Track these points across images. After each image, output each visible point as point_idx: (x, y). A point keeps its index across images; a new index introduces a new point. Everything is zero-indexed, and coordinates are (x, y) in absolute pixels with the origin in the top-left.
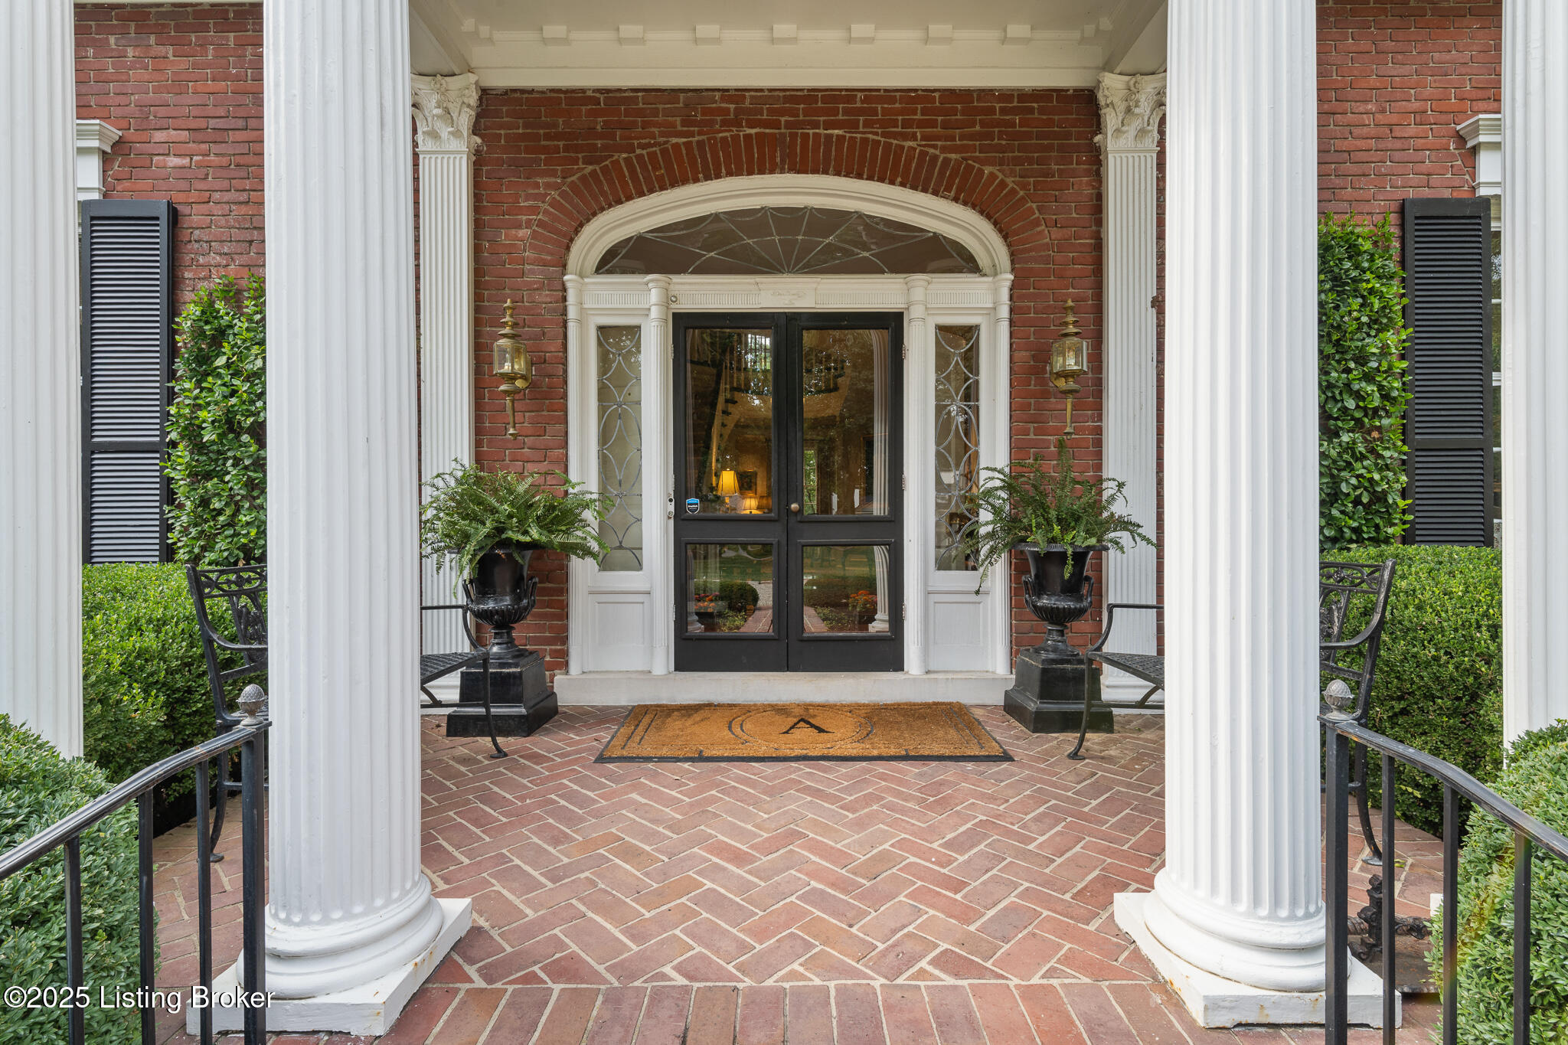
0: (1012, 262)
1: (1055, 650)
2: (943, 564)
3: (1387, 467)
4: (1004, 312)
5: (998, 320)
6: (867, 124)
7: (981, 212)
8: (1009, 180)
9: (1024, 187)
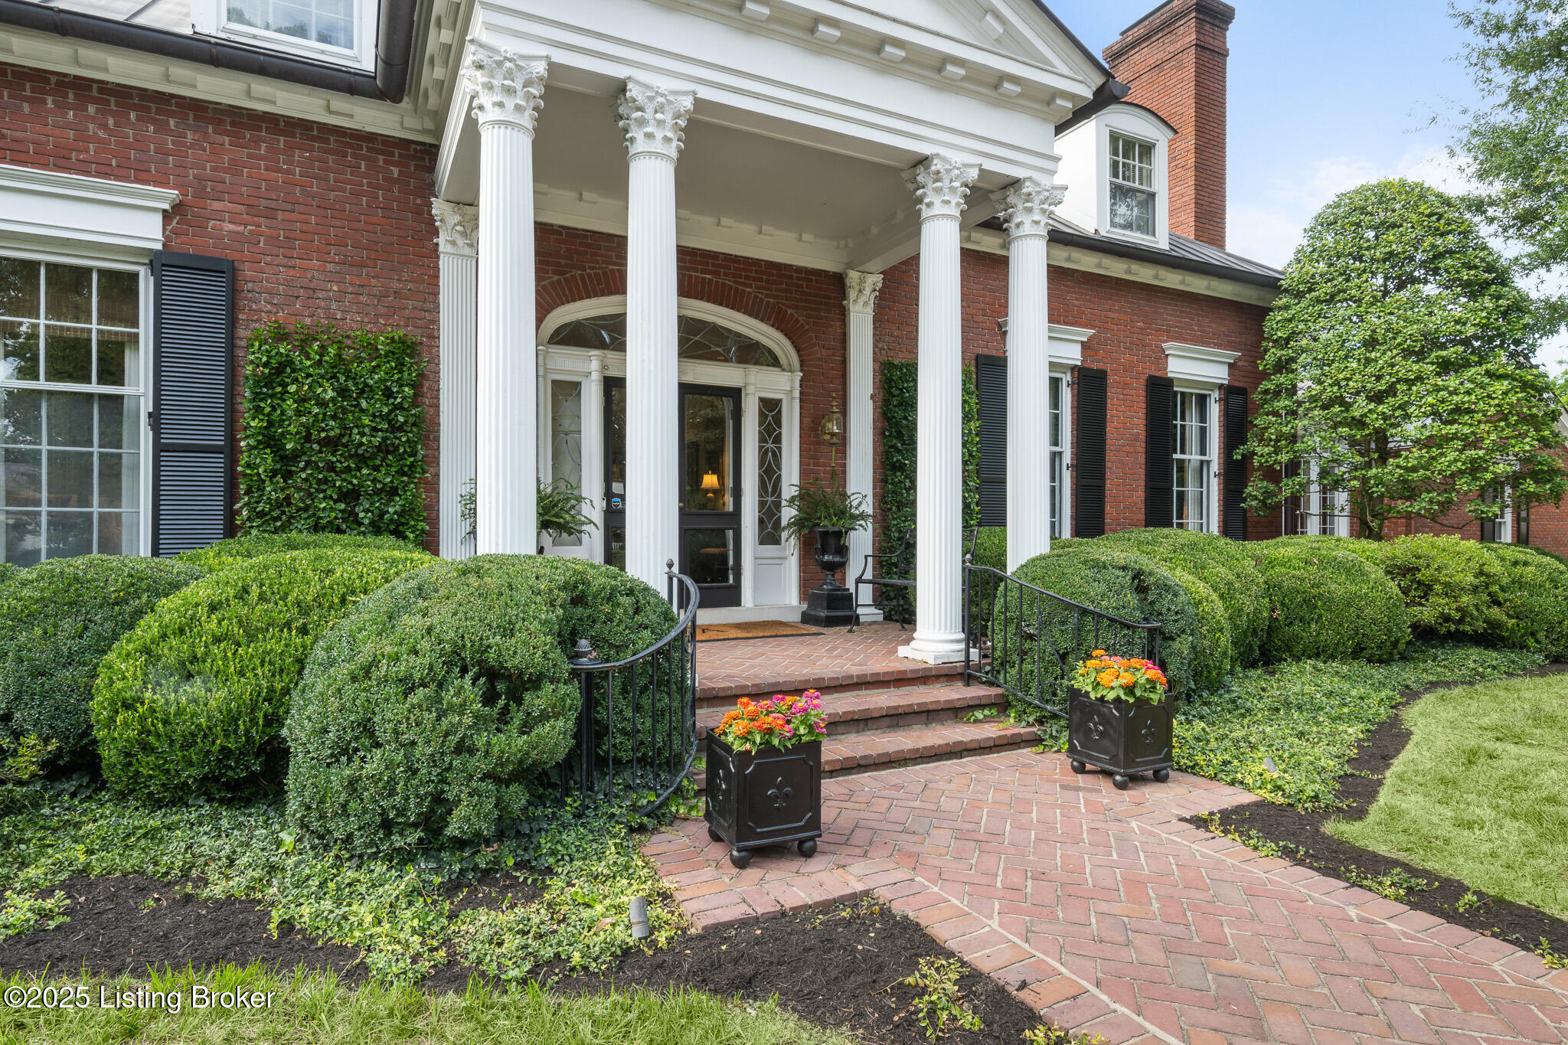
0: (801, 366)
1: (831, 584)
2: (762, 542)
3: (971, 491)
4: (797, 394)
5: (793, 398)
6: (726, 274)
7: (786, 335)
8: (800, 319)
9: (808, 323)
